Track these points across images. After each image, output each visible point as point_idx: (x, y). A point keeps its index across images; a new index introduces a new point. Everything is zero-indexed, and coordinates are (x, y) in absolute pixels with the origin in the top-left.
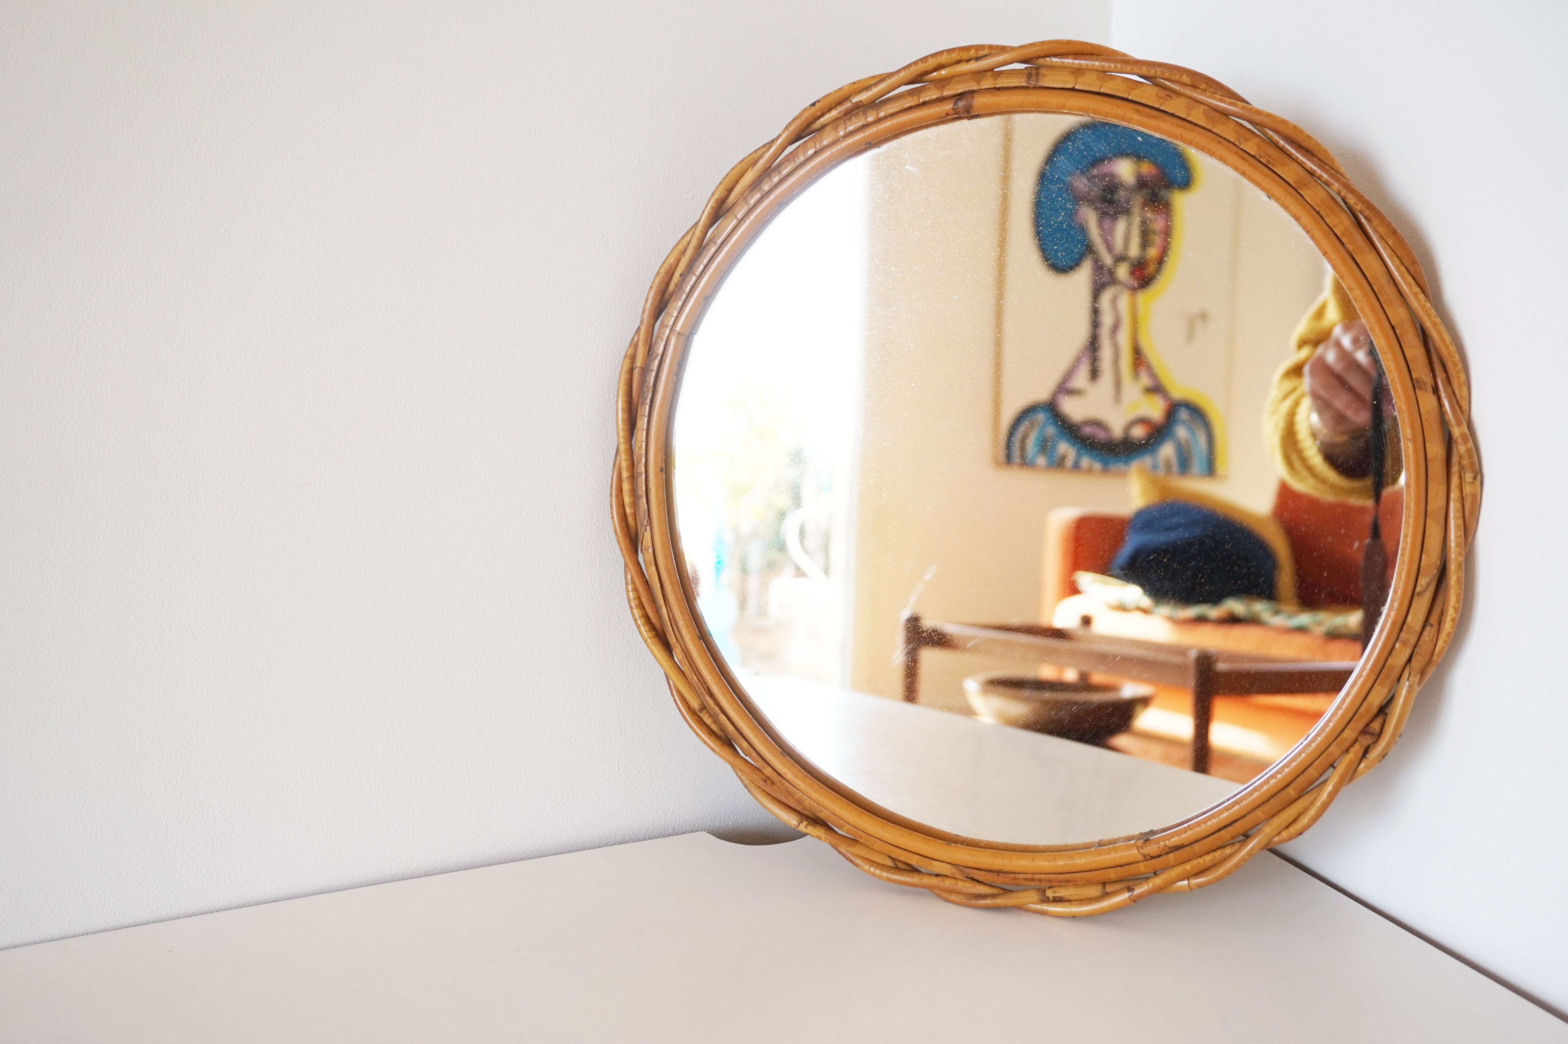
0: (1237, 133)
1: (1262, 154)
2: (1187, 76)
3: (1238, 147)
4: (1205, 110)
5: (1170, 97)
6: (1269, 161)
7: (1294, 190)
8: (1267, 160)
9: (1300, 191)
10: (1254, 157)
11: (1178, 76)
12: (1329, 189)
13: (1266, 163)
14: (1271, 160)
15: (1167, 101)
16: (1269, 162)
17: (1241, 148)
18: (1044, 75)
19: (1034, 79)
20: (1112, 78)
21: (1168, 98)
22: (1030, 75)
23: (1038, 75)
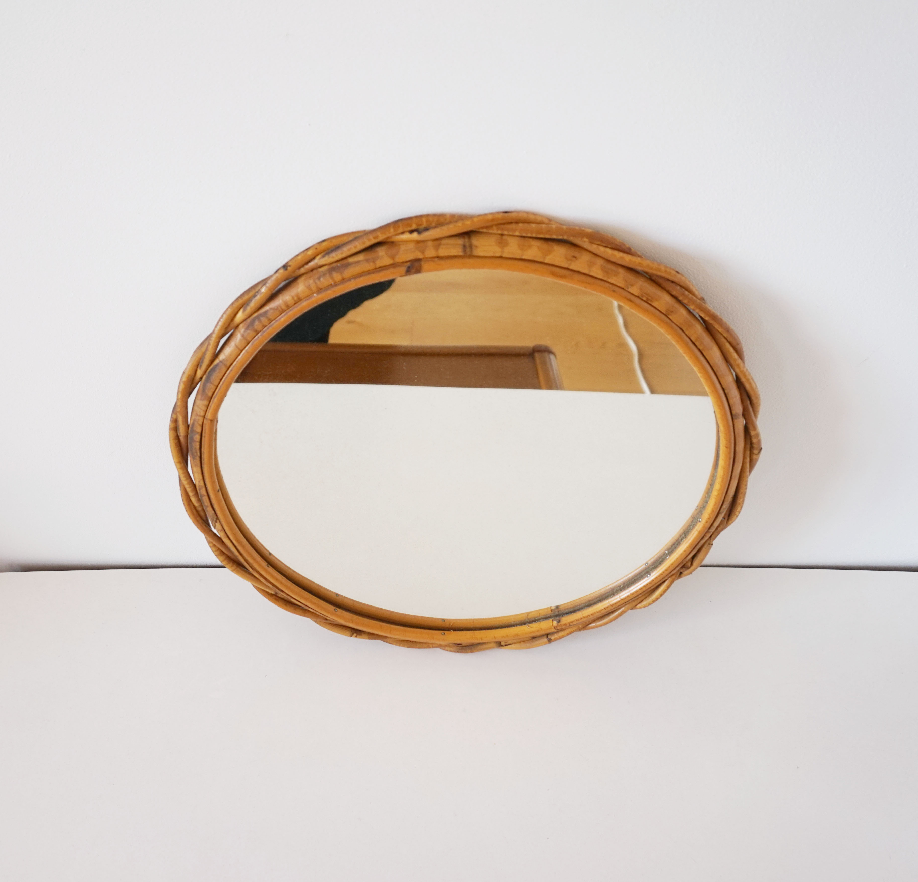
0: (626, 281)
1: (644, 294)
3: (627, 291)
5: (575, 256)
7: (665, 317)
8: (647, 298)
9: (669, 317)
13: (646, 300)
15: (574, 261)
17: (629, 292)
18: (476, 247)
19: (468, 250)
20: (530, 246)
21: (574, 259)
22: (464, 246)
23: (471, 246)
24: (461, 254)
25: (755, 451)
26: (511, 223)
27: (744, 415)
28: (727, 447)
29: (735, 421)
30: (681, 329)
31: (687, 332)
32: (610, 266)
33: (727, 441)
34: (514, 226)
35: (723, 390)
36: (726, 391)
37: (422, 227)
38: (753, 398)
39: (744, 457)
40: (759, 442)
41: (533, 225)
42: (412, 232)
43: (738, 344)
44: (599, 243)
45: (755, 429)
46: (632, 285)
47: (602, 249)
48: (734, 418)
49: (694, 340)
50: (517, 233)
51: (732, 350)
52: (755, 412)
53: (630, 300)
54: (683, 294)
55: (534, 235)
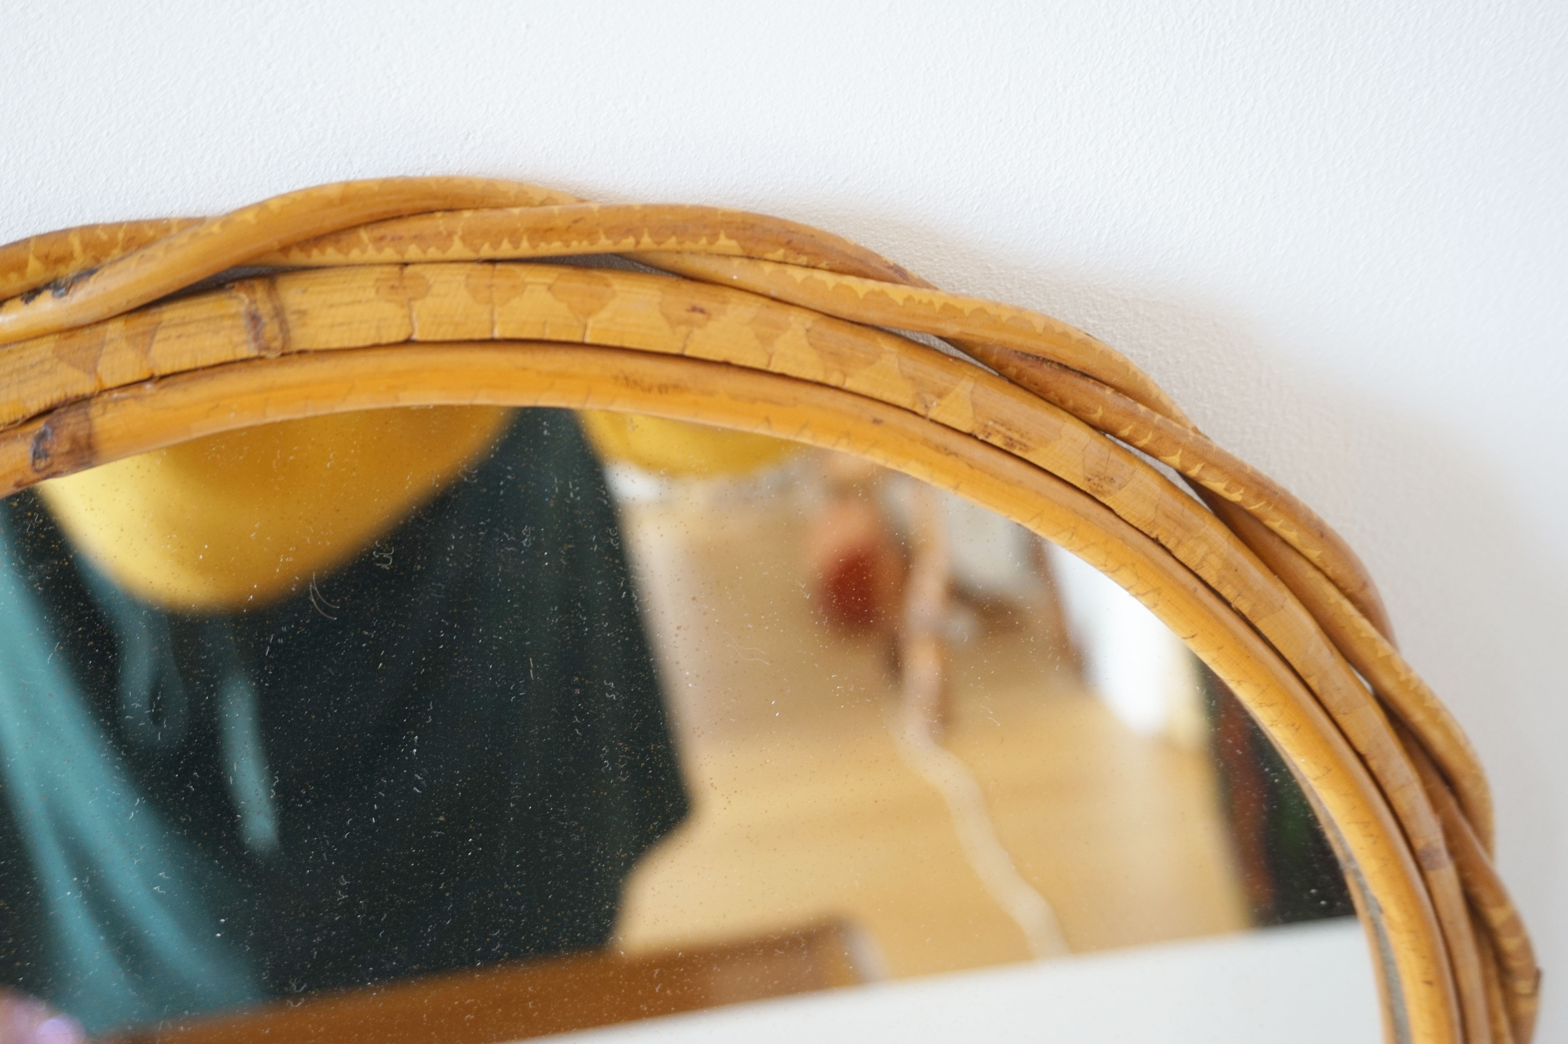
0: (913, 379)
1: (991, 423)
2: (730, 237)
3: (923, 417)
4: (808, 331)
5: (702, 311)
6: (1011, 439)
7: (1087, 502)
8: (1005, 437)
9: (1102, 499)
10: (970, 435)
11: (704, 241)
12: (1157, 462)
13: (1004, 447)
14: (1016, 436)
15: (699, 327)
16: (1010, 441)
17: (932, 421)
18: (302, 313)
19: (271, 329)
20: (518, 289)
21: (698, 316)
22: (254, 319)
23: (279, 313)
24: (247, 351)
25: (1523, 986)
26: (429, 212)
27: (1453, 852)
28: (1429, 983)
29: (1431, 875)
30: (1156, 541)
31: (1180, 555)
32: (842, 336)
33: (1424, 957)
34: (440, 222)
35: (1362, 759)
36: (1374, 764)
37: (69, 271)
38: (1466, 784)
39: (1492, 1018)
40: (1526, 949)
41: (516, 211)
42: (32, 293)
43: (1365, 585)
44: (780, 254)
45: (1501, 899)
46: (940, 395)
47: (799, 275)
48: (1425, 864)
49: (1212, 582)
50: (457, 249)
51: (1348, 607)
52: (1484, 835)
53: (947, 451)
54: (1133, 415)
55: (525, 249)
